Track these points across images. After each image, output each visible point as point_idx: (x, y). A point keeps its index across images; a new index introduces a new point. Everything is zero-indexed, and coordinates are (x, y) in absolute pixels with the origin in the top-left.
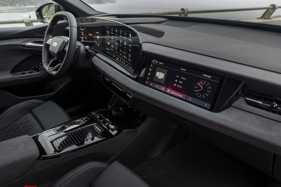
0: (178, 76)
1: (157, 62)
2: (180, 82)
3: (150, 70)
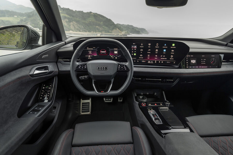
0: (202, 59)
1: (189, 56)
2: (204, 61)
3: (187, 60)
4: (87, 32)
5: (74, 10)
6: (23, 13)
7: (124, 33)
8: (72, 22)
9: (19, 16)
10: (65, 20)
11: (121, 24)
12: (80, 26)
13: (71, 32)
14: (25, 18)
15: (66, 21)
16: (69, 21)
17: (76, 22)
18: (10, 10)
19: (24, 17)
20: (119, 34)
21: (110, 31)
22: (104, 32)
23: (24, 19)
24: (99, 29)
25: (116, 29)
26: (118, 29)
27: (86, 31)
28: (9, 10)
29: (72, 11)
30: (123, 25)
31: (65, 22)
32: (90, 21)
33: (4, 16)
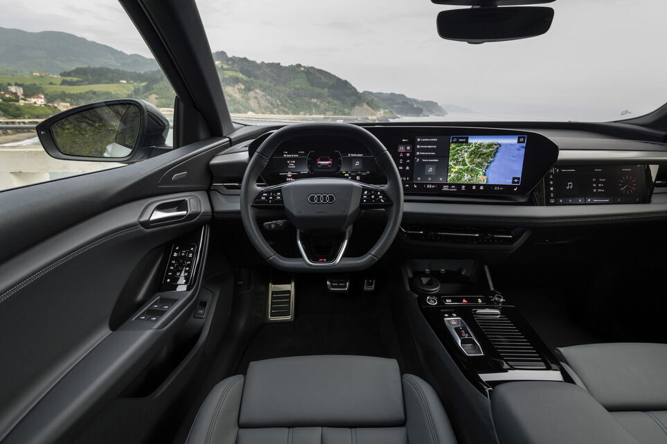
4: (289, 114)
5: (259, 62)
6: (140, 73)
7: (382, 115)
8: (253, 90)
9: (132, 82)
10: (237, 86)
11: (374, 91)
12: (273, 100)
13: (250, 114)
14: (144, 84)
15: (238, 89)
16: (245, 90)
17: (263, 91)
18: (112, 68)
19: (142, 82)
20: (370, 118)
21: (346, 110)
22: (332, 113)
23: (144, 86)
24: (319, 106)
25: (362, 106)
26: (365, 106)
27: (286, 113)
28: (110, 67)
29: (254, 63)
30: (379, 95)
31: (237, 92)
32: (298, 86)
33: (98, 82)
